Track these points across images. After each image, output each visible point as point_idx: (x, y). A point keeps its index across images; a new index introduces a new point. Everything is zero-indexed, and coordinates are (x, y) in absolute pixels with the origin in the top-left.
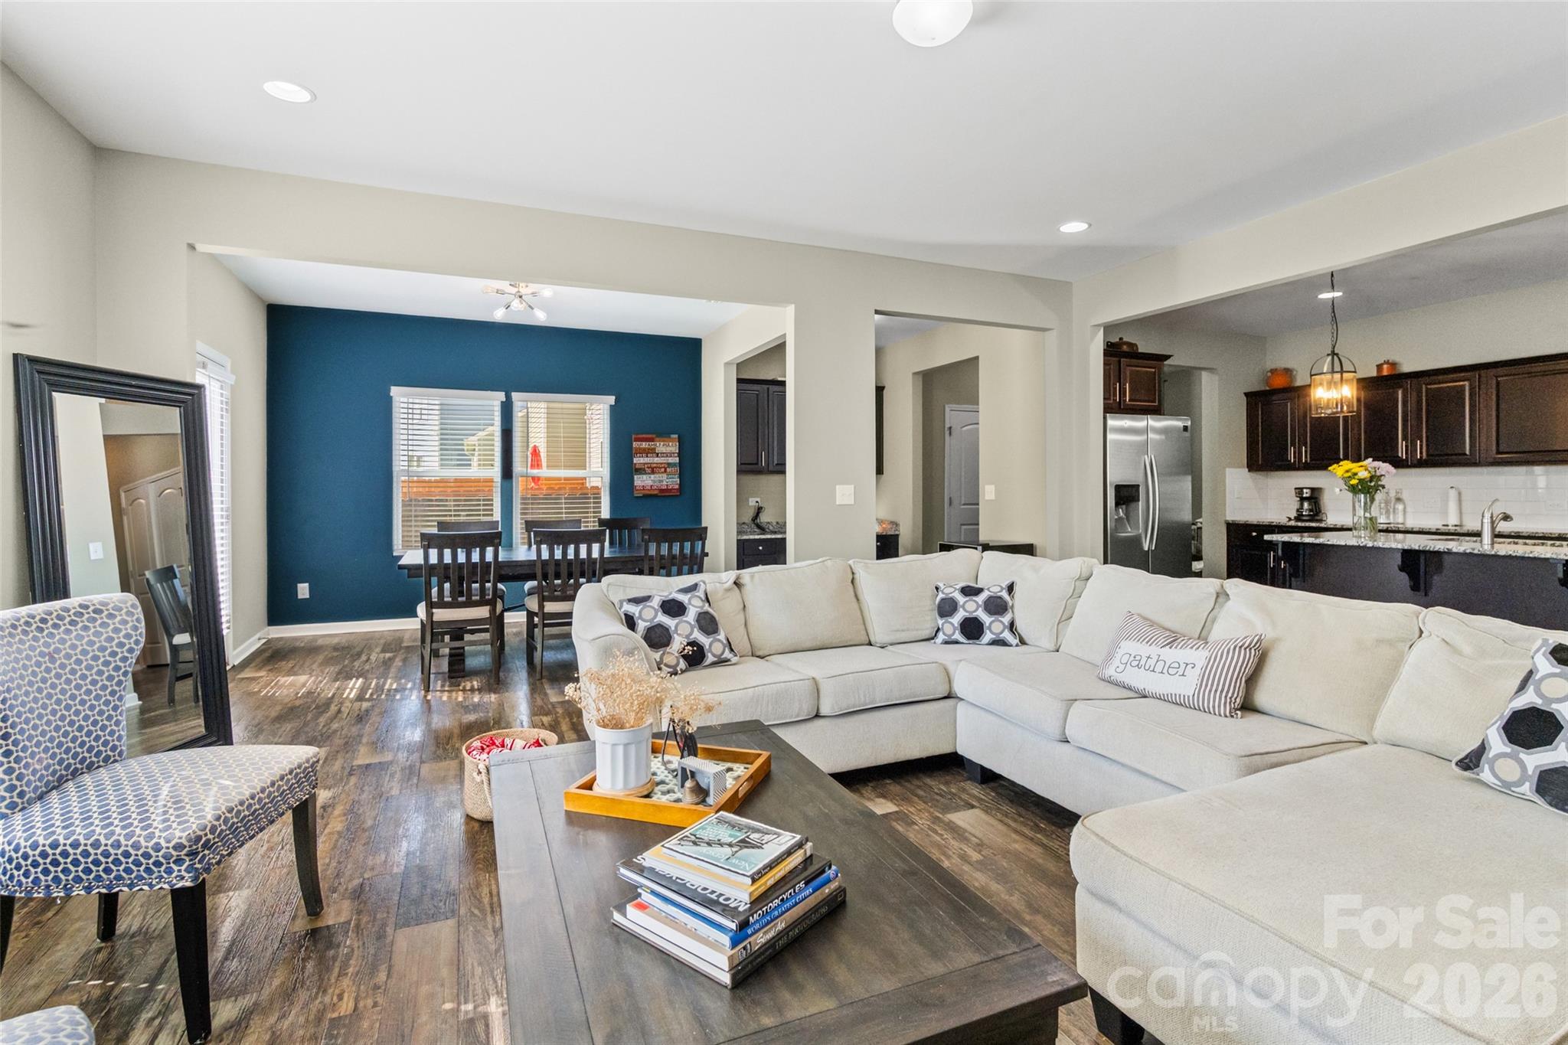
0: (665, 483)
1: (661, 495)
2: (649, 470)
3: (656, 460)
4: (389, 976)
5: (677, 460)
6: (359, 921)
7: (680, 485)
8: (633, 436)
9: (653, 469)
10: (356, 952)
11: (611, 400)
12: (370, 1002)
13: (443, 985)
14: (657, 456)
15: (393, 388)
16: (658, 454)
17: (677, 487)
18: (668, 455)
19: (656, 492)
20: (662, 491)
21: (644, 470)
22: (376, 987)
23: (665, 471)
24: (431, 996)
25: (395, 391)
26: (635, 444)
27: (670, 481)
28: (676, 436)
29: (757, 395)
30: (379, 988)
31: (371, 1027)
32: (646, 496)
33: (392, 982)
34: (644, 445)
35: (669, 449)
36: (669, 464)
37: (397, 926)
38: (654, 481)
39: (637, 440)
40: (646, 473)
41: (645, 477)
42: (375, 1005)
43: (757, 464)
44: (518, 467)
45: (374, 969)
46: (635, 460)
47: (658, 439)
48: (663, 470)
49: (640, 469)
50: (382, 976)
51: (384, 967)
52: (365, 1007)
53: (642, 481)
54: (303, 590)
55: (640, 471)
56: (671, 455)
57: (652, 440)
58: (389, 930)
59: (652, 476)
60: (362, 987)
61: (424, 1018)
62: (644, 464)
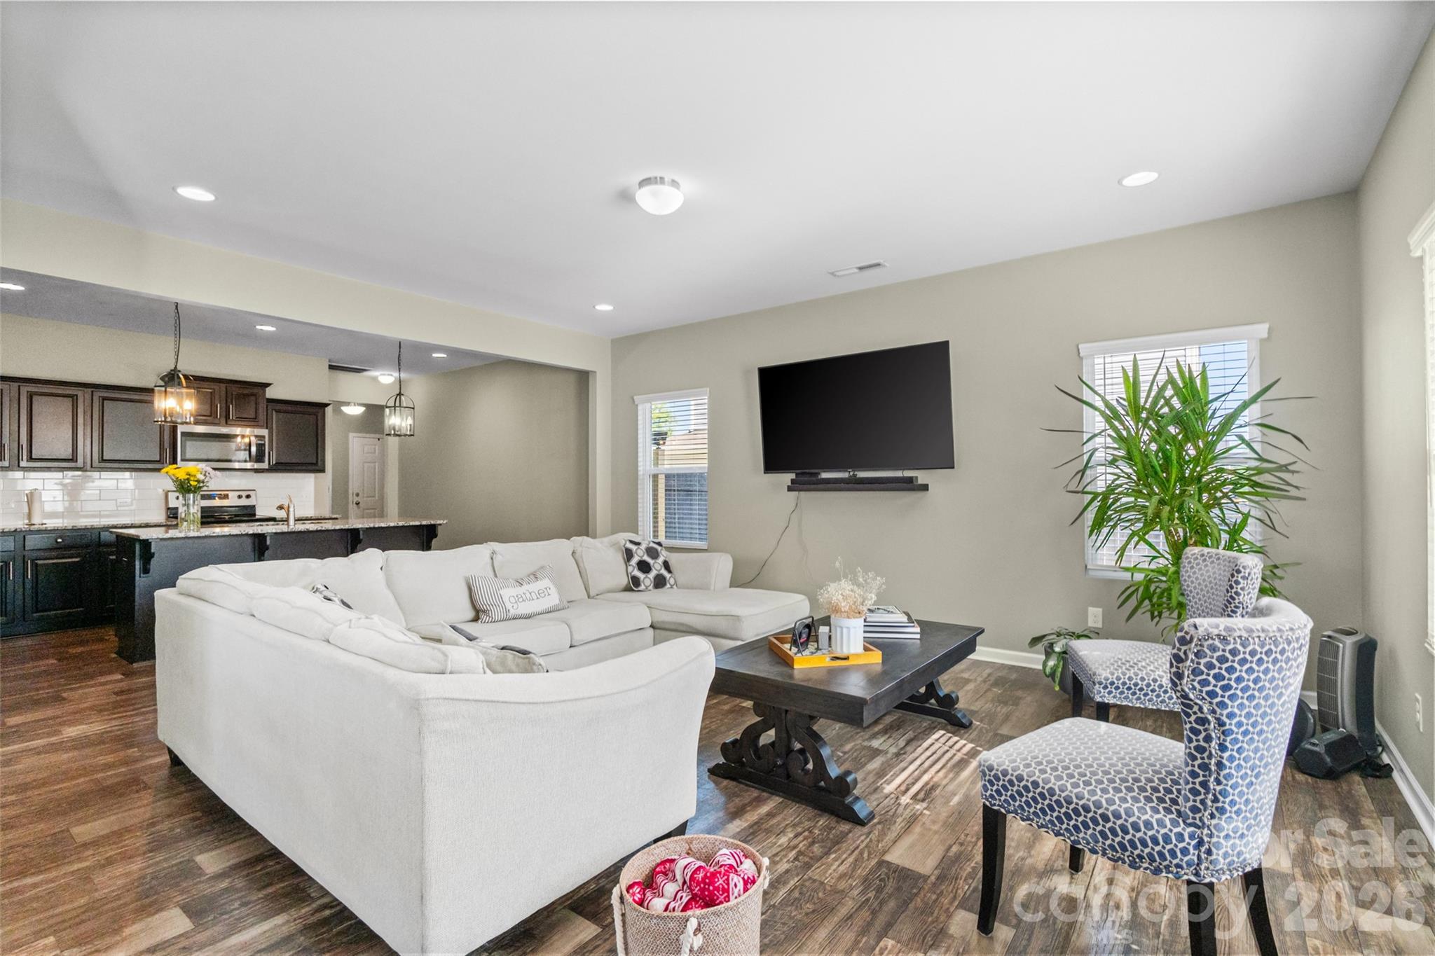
4: (950, 847)
6: (951, 903)
10: (964, 875)
12: (969, 838)
13: (924, 823)
22: (961, 844)
24: (934, 822)
30: (959, 843)
31: (973, 826)
33: (949, 842)
37: (926, 878)
42: (967, 835)
45: (958, 857)
50: (955, 849)
51: (951, 854)
52: (972, 837)
58: (933, 878)
60: (970, 849)
61: (945, 814)
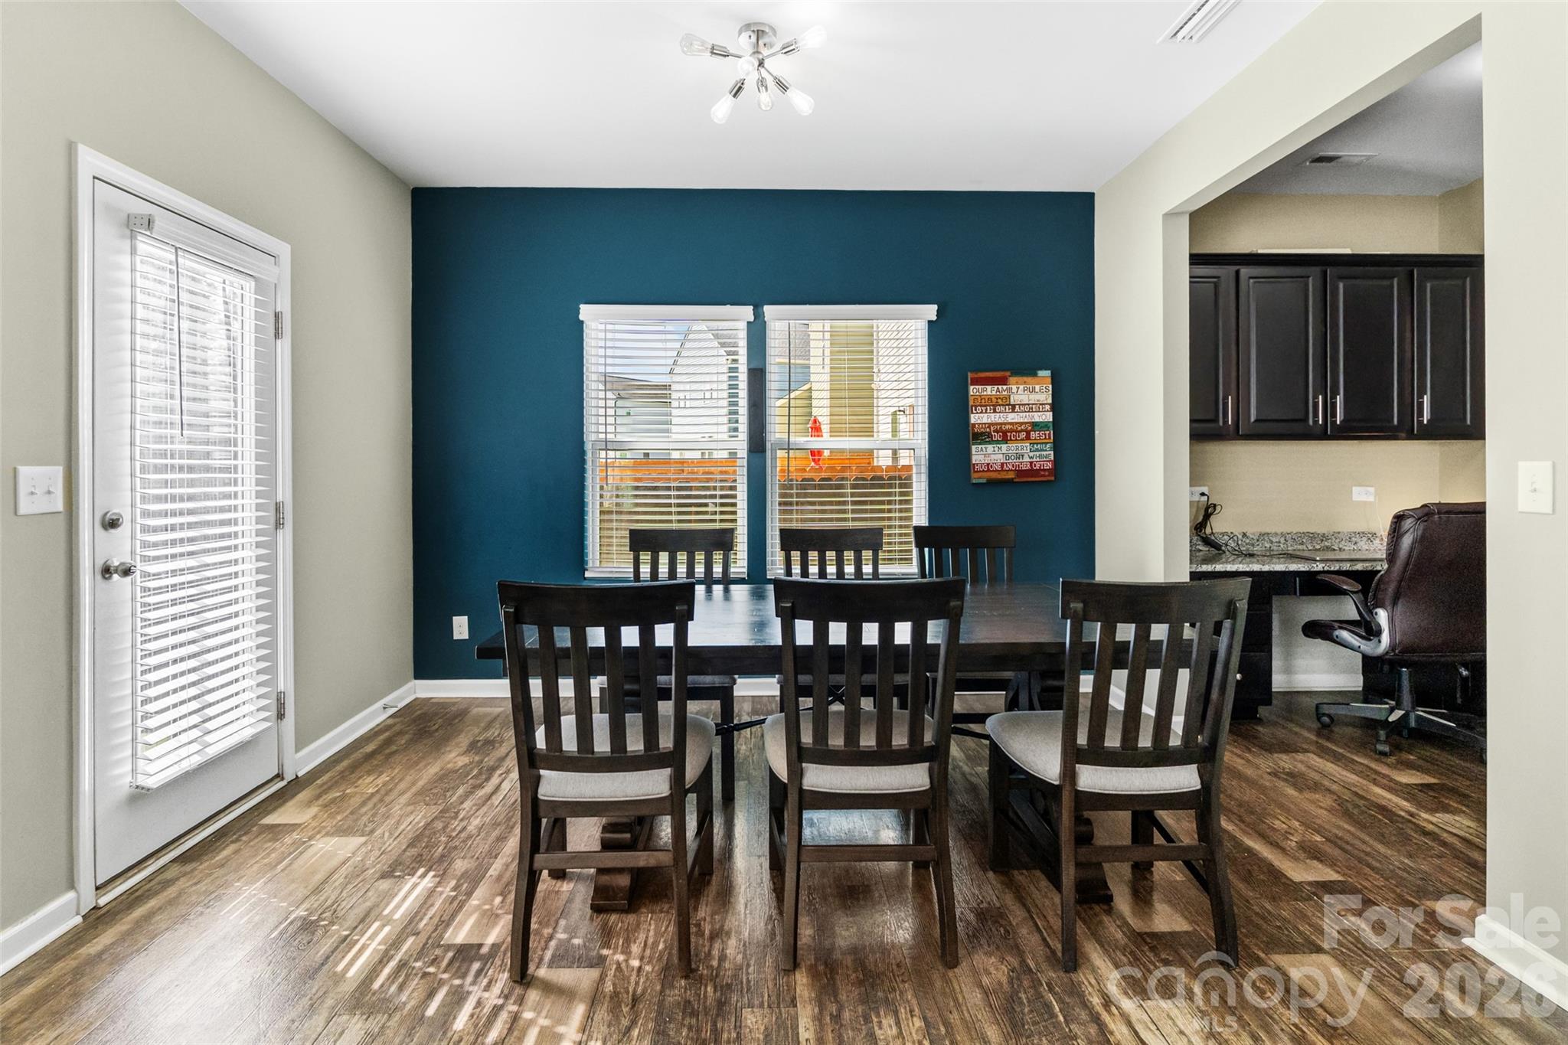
0: (1026, 459)
1: (1024, 481)
2: (997, 437)
3: (1012, 417)
5: (1049, 417)
7: (1055, 462)
8: (970, 375)
9: (1005, 433)
11: (931, 311)
14: (1013, 411)
15: (583, 307)
16: (1014, 406)
17: (1050, 465)
18: (1029, 408)
19: (1011, 475)
20: (1020, 473)
21: (989, 435)
23: (1028, 438)
25: (586, 312)
26: (973, 390)
27: (1038, 455)
28: (1047, 373)
29: (1215, 283)
32: (992, 483)
34: (990, 390)
35: (1034, 398)
36: (1035, 426)
38: (1007, 456)
39: (976, 382)
40: (991, 442)
41: (990, 448)
43: (1215, 420)
44: (776, 431)
46: (974, 419)
47: (1012, 379)
48: (1023, 435)
49: (982, 434)
53: (985, 456)
54: (461, 627)
55: (983, 436)
56: (1038, 406)
57: (1003, 381)
59: (1004, 447)
62: (990, 425)
